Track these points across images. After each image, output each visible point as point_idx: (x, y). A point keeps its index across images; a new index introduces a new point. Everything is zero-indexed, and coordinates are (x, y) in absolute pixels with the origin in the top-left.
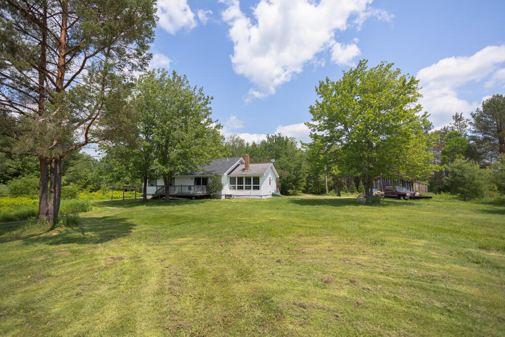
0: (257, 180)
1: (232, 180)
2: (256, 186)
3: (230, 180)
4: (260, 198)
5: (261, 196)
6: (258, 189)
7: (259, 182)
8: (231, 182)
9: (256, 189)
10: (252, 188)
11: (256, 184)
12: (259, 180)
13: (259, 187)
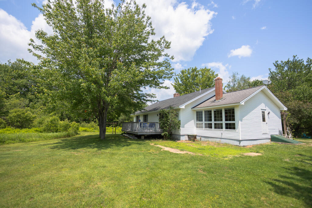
0: (230, 114)
1: (199, 116)
2: (230, 124)
3: (197, 115)
4: (237, 143)
5: (240, 141)
6: (234, 128)
7: (234, 116)
8: (197, 118)
9: (230, 128)
10: (224, 126)
11: (230, 120)
12: (233, 113)
13: (234, 124)
